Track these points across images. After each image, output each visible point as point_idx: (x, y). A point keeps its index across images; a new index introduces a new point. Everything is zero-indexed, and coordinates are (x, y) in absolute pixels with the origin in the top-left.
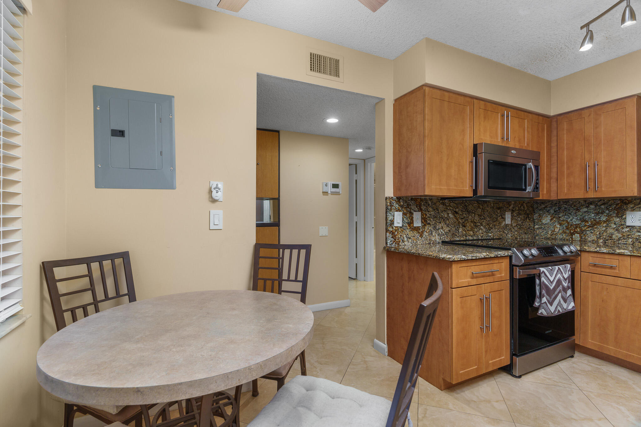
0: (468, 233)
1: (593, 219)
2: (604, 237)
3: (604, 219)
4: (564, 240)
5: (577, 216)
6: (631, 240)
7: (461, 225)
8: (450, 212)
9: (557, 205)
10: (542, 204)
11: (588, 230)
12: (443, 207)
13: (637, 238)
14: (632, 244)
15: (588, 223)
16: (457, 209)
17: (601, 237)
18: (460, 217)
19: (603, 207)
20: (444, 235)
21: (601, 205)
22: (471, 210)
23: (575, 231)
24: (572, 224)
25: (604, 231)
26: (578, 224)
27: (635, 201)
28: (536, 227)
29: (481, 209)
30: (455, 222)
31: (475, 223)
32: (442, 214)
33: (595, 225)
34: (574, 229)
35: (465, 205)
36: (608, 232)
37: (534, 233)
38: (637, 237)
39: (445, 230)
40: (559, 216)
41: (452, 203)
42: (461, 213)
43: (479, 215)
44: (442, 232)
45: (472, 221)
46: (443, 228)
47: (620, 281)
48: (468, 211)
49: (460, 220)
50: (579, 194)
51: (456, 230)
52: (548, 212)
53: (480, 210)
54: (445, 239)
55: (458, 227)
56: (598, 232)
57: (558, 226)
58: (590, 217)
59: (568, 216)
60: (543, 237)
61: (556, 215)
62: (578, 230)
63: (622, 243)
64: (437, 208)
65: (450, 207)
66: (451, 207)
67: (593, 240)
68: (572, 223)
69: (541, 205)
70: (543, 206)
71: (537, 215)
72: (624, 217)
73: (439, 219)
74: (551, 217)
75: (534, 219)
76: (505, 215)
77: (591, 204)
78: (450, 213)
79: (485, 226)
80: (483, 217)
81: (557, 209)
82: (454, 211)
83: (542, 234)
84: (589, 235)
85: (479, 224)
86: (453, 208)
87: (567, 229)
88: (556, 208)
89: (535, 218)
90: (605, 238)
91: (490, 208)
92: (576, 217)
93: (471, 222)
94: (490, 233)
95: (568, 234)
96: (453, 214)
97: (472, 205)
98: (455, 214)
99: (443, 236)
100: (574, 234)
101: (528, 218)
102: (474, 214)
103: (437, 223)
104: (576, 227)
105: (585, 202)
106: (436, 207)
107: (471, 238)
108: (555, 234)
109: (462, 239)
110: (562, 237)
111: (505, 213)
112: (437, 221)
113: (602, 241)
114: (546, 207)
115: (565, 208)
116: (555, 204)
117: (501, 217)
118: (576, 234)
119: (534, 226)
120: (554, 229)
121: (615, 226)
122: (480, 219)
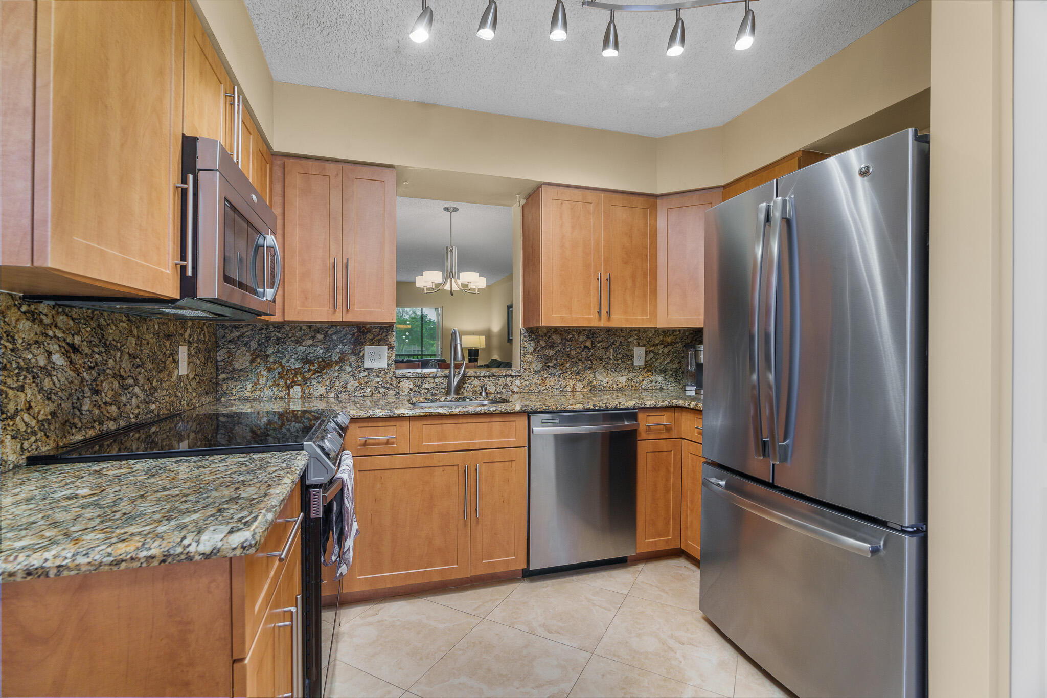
0: (105, 412)
1: (322, 358)
2: (336, 387)
3: (336, 359)
4: (275, 399)
5: (297, 354)
6: (369, 390)
7: (86, 389)
8: (56, 347)
9: (263, 331)
10: (234, 330)
11: (314, 379)
12: (31, 328)
13: (376, 386)
14: (371, 396)
15: (314, 366)
16: (76, 336)
17: (333, 389)
18: (85, 363)
19: (335, 337)
20: (36, 434)
21: (332, 335)
22: (114, 340)
23: (294, 381)
24: (289, 368)
25: (336, 379)
26: (299, 368)
27: (374, 331)
28: (222, 376)
29: (134, 337)
30: (72, 382)
31: (122, 378)
32: (30, 357)
33: (324, 368)
34: (293, 378)
35: (99, 326)
36: (342, 380)
37: (218, 391)
38: (376, 385)
39: (39, 413)
40: (267, 353)
41: (61, 317)
42: (87, 351)
43: (130, 355)
44: (27, 425)
45: (115, 374)
46: (30, 407)
47: (398, 461)
48: (105, 344)
49: (85, 374)
50: (320, 313)
51: (74, 408)
52: (246, 345)
53: (133, 340)
54: (38, 447)
55: (78, 399)
56: (329, 381)
57: (265, 373)
58: (317, 356)
59: (283, 353)
60: (237, 397)
61: (261, 351)
62: (299, 379)
63: (359, 395)
64: (8, 334)
65: (54, 329)
66: (60, 329)
67: (321, 395)
68: (290, 366)
69: (231, 331)
70: (237, 334)
71: (223, 352)
72: (361, 354)
73: (18, 375)
74: (252, 355)
75: (217, 361)
76: (177, 352)
77: (319, 332)
78: (57, 352)
79: (143, 386)
80: (140, 359)
81: (263, 341)
82: (68, 344)
83: (233, 391)
84: (315, 386)
85: (131, 381)
86: (64, 332)
87: (281, 378)
88: (260, 339)
89: (218, 358)
90: (338, 390)
91: (152, 335)
92: (296, 356)
93: (114, 376)
94: (153, 403)
95: (283, 387)
96: (66, 355)
97: (116, 326)
98: (72, 355)
99: (33, 439)
100: (292, 387)
101: (210, 359)
102: (119, 354)
103: (11, 392)
104: (296, 375)
105: (310, 328)
106: (7, 327)
107: (112, 426)
108: (259, 390)
109: (91, 433)
110: (272, 393)
111: (178, 347)
112: (9, 381)
113: (333, 395)
114: (242, 336)
115: (278, 339)
116: (260, 330)
117: (171, 359)
118: (295, 387)
119: (218, 375)
120: (258, 380)
121: (350, 370)
122: (133, 365)
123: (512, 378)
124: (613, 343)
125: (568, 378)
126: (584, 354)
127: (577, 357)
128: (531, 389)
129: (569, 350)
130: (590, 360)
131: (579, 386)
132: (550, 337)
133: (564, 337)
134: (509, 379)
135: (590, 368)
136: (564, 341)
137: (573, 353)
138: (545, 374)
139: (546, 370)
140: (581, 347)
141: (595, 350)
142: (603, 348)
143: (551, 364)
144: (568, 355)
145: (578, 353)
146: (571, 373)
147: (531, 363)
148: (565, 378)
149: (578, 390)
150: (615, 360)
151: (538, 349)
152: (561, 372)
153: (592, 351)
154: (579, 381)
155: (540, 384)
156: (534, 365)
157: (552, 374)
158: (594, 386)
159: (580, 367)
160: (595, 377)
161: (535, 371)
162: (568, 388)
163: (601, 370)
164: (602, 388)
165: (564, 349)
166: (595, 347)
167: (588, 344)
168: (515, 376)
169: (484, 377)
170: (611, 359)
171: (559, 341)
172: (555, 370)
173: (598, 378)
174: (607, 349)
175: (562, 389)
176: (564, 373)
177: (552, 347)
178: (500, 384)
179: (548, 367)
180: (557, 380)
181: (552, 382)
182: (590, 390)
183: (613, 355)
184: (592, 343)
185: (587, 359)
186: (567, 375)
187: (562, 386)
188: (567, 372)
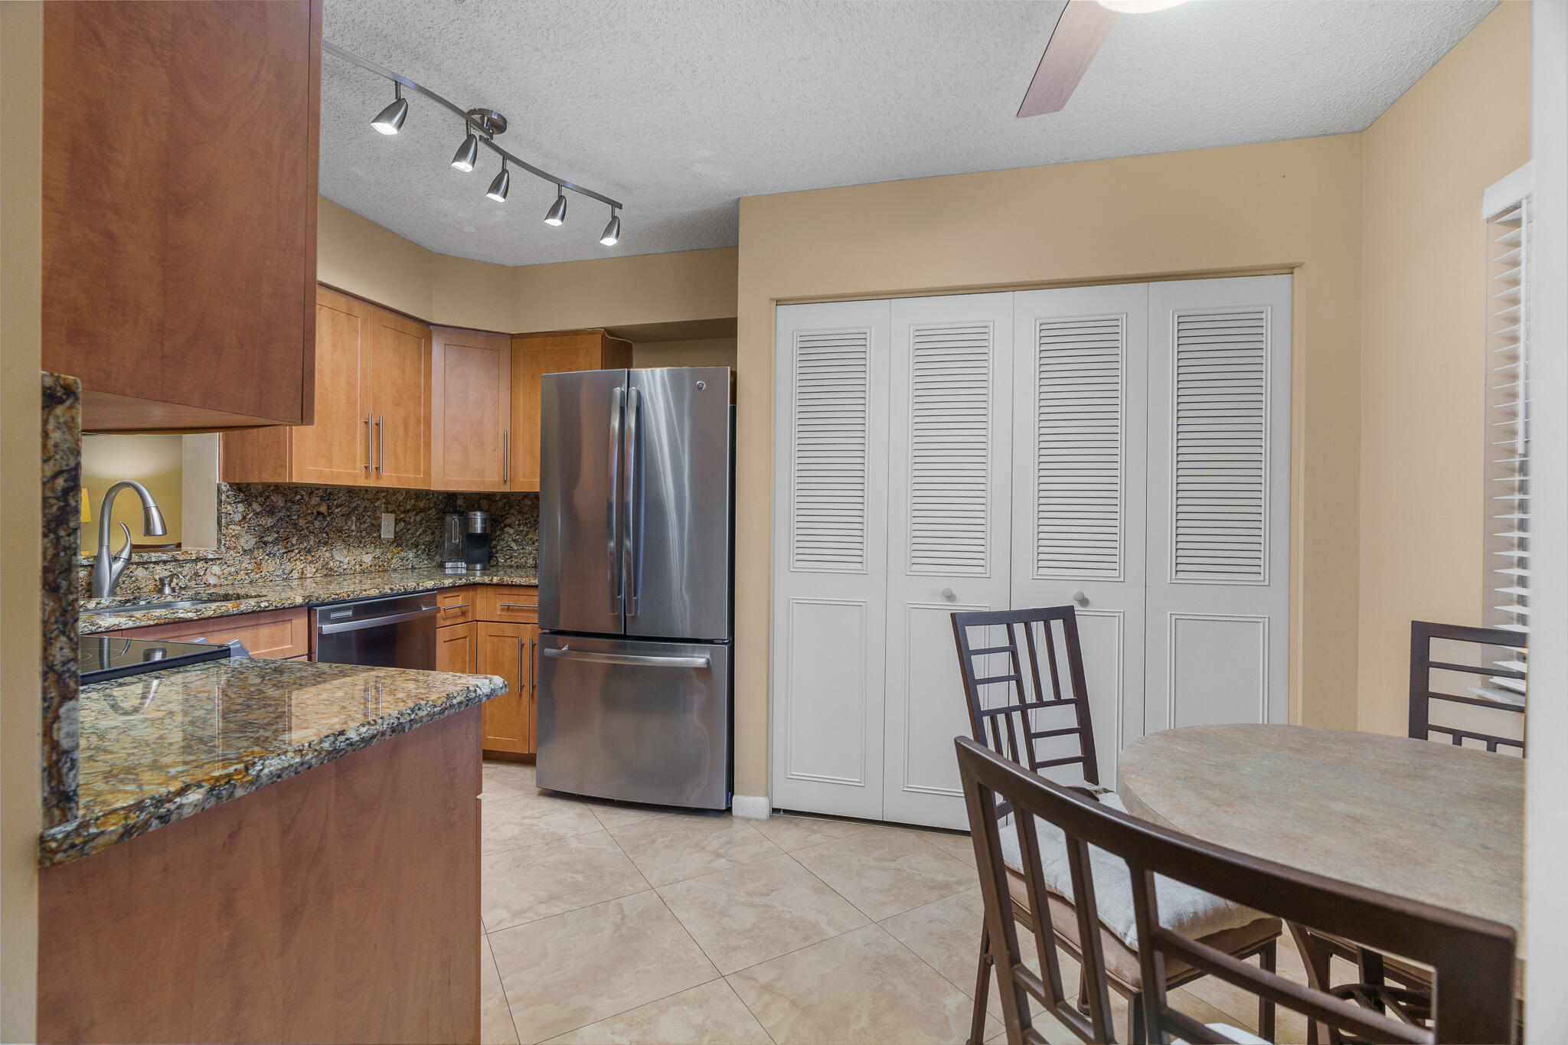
123: (207, 563)
124: (356, 508)
125: (295, 558)
126: (317, 524)
127: (307, 527)
128: (239, 578)
129: (295, 517)
130: (325, 532)
131: (310, 570)
132: (267, 497)
133: (289, 498)
134: (200, 564)
135: (326, 543)
136: (290, 504)
137: (302, 522)
138: (260, 554)
139: (262, 547)
140: (313, 513)
141: (332, 518)
142: (343, 515)
143: (270, 539)
144: (295, 526)
145: (308, 522)
146: (299, 552)
147: (237, 538)
148: (290, 560)
149: (308, 575)
150: (358, 531)
151: (249, 516)
152: (283, 551)
153: (328, 519)
154: (311, 562)
155: (252, 571)
156: (242, 541)
157: (270, 553)
158: (331, 569)
159: (312, 542)
160: (332, 556)
161: (245, 551)
162: (295, 575)
163: (340, 545)
164: (342, 571)
165: (289, 516)
166: (332, 513)
167: (323, 509)
168: (212, 560)
169: (155, 563)
170: (353, 531)
171: (282, 505)
172: (276, 549)
173: (337, 557)
174: (347, 516)
175: (285, 576)
176: (289, 551)
177: (271, 512)
178: (185, 573)
179: (265, 543)
180: (278, 563)
181: (270, 566)
182: (326, 575)
183: (356, 525)
184: (329, 508)
185: (322, 530)
186: (293, 554)
187: (286, 572)
188: (293, 551)
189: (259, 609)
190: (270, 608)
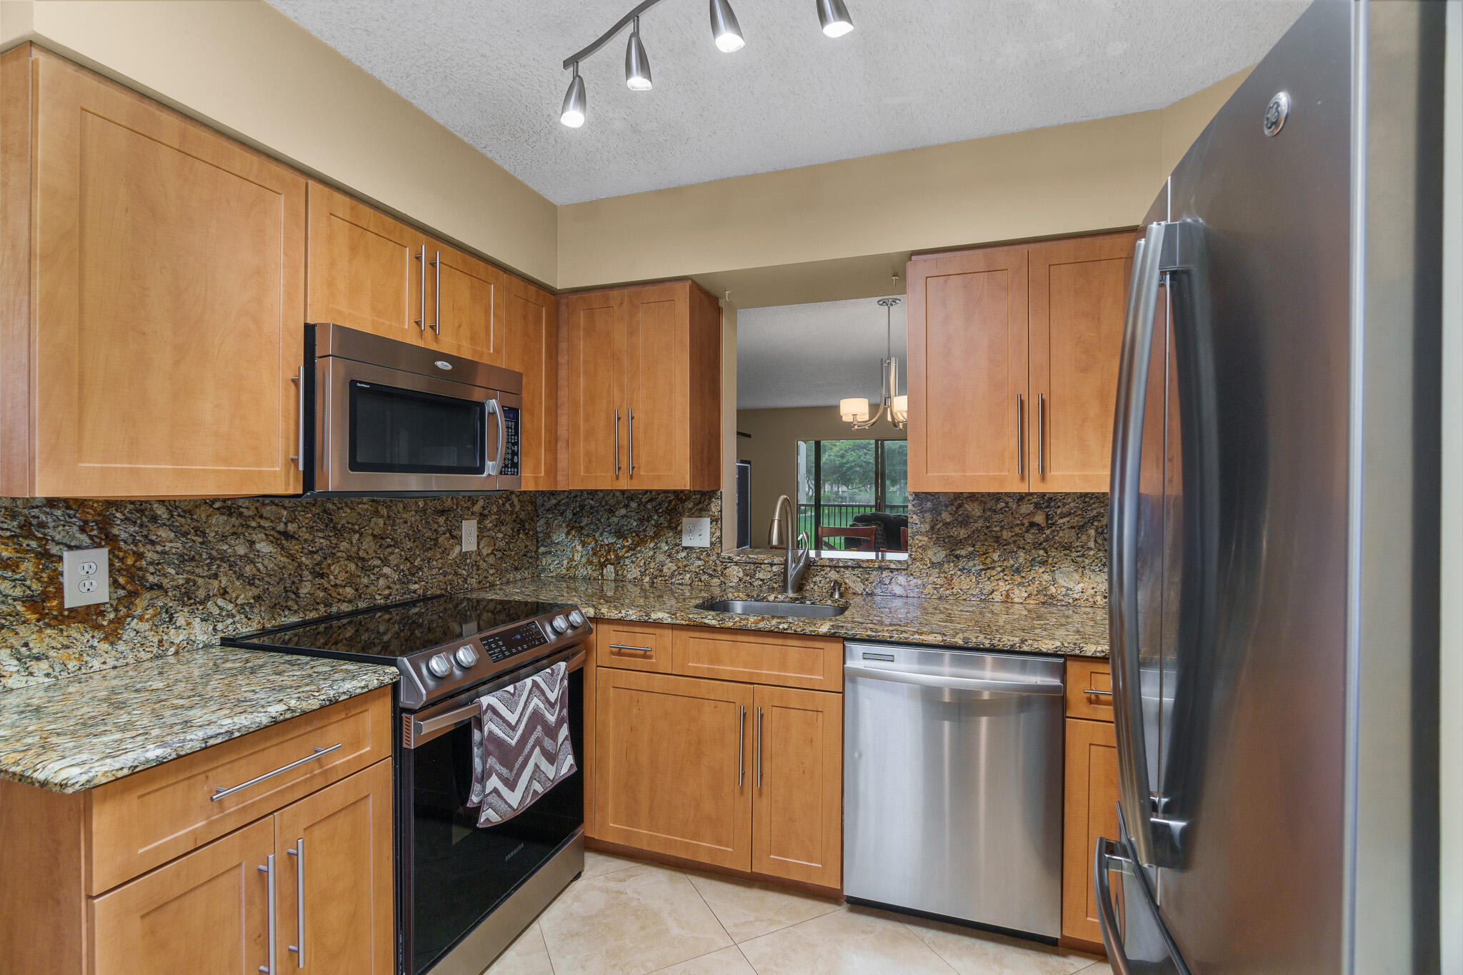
0: (334, 595)
1: (635, 532)
2: (652, 570)
3: (651, 534)
4: (589, 579)
5: (610, 526)
6: (688, 576)
7: (306, 573)
8: (262, 536)
9: (578, 499)
10: (551, 497)
11: (628, 557)
12: (226, 523)
13: (696, 572)
14: (691, 584)
15: (627, 541)
16: (289, 524)
17: (647, 572)
18: (303, 548)
19: (649, 506)
20: (233, 616)
21: (647, 502)
22: (348, 523)
23: (606, 560)
24: (602, 543)
25: (651, 559)
26: (612, 543)
27: (694, 497)
28: (542, 549)
29: (382, 517)
30: (284, 567)
31: (363, 559)
32: (225, 547)
33: (638, 545)
34: (606, 555)
35: (325, 511)
36: (657, 560)
37: (538, 566)
38: (697, 570)
39: (237, 598)
40: (582, 524)
41: (269, 508)
42: (307, 536)
43: (374, 536)
44: (221, 609)
45: (351, 556)
46: (226, 592)
47: (658, 682)
48: (334, 528)
49: (304, 559)
50: (603, 481)
51: (286, 592)
52: (562, 514)
53: (381, 521)
54: (237, 628)
55: (293, 582)
56: (643, 561)
57: (579, 548)
58: (631, 529)
59: (596, 524)
60: (554, 574)
61: (576, 522)
62: (613, 557)
63: (677, 582)
64: (196, 529)
65: (259, 520)
66: (267, 519)
67: (635, 578)
68: (603, 541)
69: (549, 499)
70: (554, 502)
71: (542, 521)
72: (679, 528)
73: (209, 565)
74: (567, 526)
75: (537, 532)
76: (459, 528)
77: (632, 500)
78: (263, 540)
79: (397, 565)
80: (392, 539)
81: (578, 509)
82: (279, 532)
83: (551, 567)
84: (629, 566)
85: (377, 562)
86: (272, 522)
87: (594, 554)
88: (574, 508)
89: (538, 529)
90: (653, 574)
91: (413, 513)
92: (610, 528)
93: (349, 558)
94: (416, 583)
95: (596, 566)
96: (275, 542)
97: (351, 509)
98: (284, 542)
99: (230, 621)
100: (606, 566)
101: (524, 530)
102: (357, 536)
103: (200, 581)
104: (609, 551)
105: (624, 494)
106: (196, 524)
107: (345, 607)
108: (574, 567)
109: (312, 615)
110: (585, 573)
111: (462, 522)
112: (197, 571)
113: (647, 579)
114: (558, 504)
115: (592, 507)
116: (574, 497)
117: (448, 535)
118: (609, 566)
119: (538, 548)
120: (573, 556)
121: (667, 548)
122: (380, 546)
123: (892, 572)
124: (1095, 518)
125: (996, 577)
126: (1029, 537)
127: (1015, 542)
128: (926, 591)
129: (998, 529)
130: (1042, 549)
131: (1019, 595)
132: (960, 506)
133: (989, 506)
134: (885, 574)
135: (1044, 563)
136: (989, 513)
137: (1006, 535)
138: (950, 569)
139: (953, 561)
140: (1023, 525)
141: (1053, 531)
142: (1072, 527)
143: (963, 553)
144: (997, 539)
145: (1016, 535)
146: (1003, 571)
147: (924, 550)
148: (989, 579)
149: (1016, 600)
150: (1099, 550)
151: (938, 527)
152: (981, 567)
153: (1048, 532)
154: (1019, 584)
155: (942, 586)
156: (930, 553)
157: (964, 569)
158: (1052, 597)
159: (1021, 560)
160: (1054, 580)
161: (933, 563)
162: (997, 597)
163: (1067, 566)
164: (1071, 601)
165: (988, 527)
166: (1053, 524)
167: (1040, 519)
168: (897, 570)
169: (844, 567)
170: (1090, 549)
171: (978, 514)
172: (971, 564)
173: (1061, 582)
174: (1081, 529)
175: (983, 597)
176: (989, 568)
177: (965, 523)
178: (871, 580)
179: (957, 557)
180: (974, 580)
181: (964, 583)
182: (1043, 603)
183: (1095, 541)
184: (1047, 517)
185: (1037, 546)
186: (994, 573)
187: (984, 592)
188: (993, 568)
189: (776, 630)
190: (789, 631)
